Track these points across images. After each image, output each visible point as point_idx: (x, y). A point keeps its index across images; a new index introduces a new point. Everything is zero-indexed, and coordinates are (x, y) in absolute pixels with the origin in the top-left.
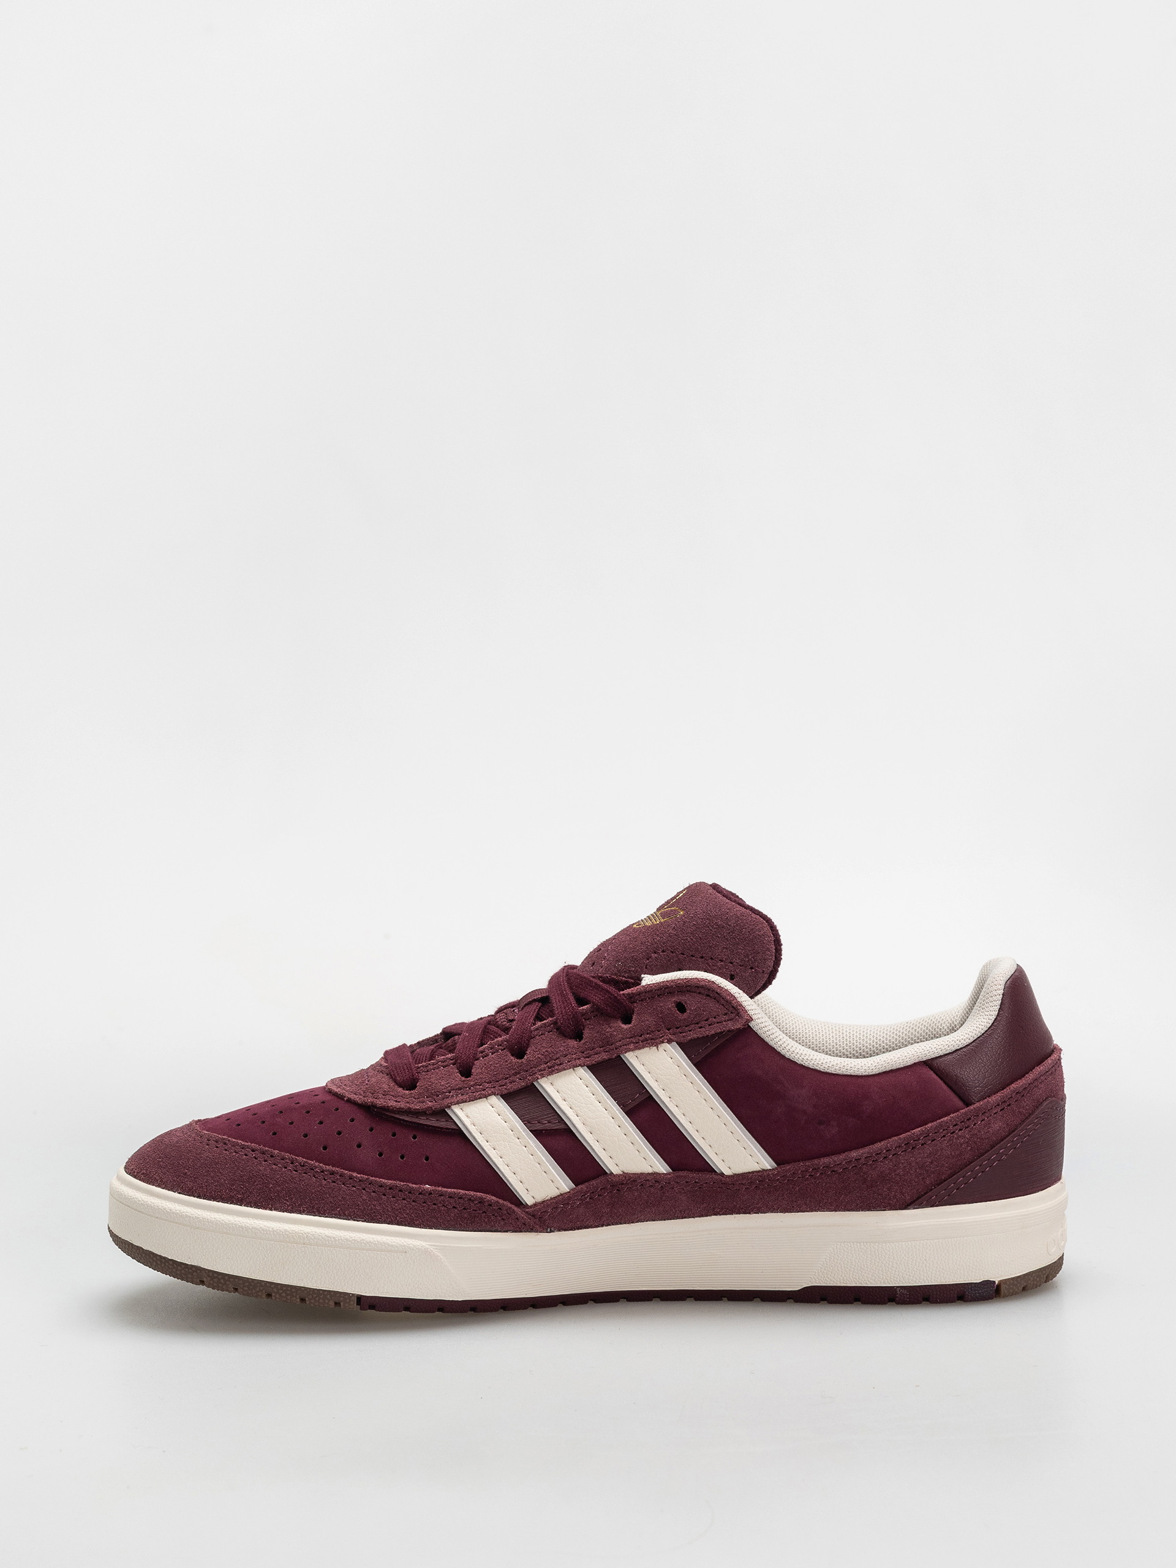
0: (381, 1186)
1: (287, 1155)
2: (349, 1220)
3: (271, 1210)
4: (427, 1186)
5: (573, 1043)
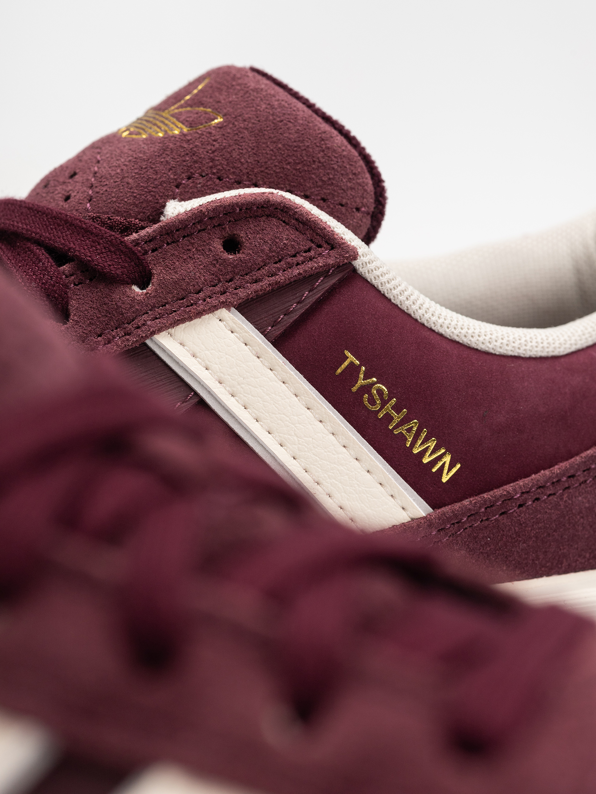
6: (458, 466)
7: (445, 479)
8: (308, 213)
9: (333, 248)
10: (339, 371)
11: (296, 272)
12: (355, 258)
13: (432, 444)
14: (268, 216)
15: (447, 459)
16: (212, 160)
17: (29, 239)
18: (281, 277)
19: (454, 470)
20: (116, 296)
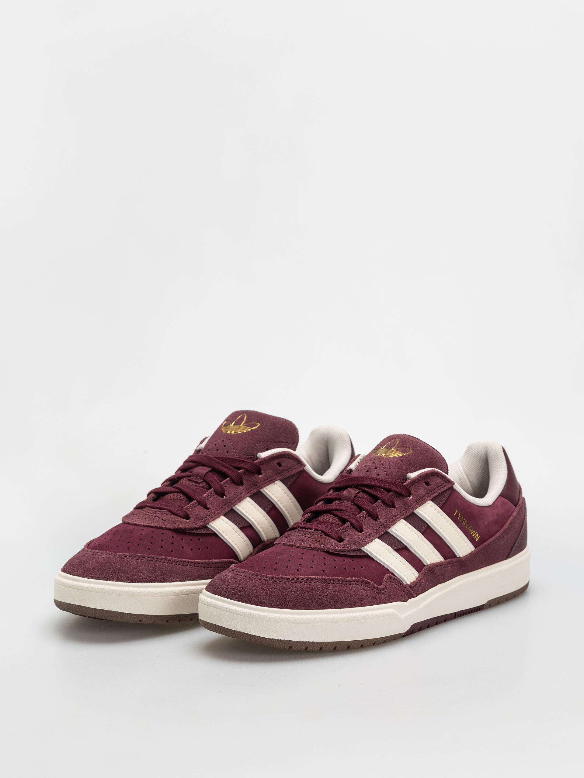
0: (200, 563)
1: (163, 557)
2: (194, 581)
3: (167, 582)
4: (213, 560)
5: (241, 487)
6: (479, 536)
7: (477, 540)
8: (443, 474)
9: (449, 482)
10: (455, 515)
11: (443, 489)
12: (454, 485)
13: (474, 532)
14: (434, 475)
15: (477, 535)
16: (414, 462)
17: (377, 487)
18: (440, 492)
19: (479, 538)
20: (406, 500)
